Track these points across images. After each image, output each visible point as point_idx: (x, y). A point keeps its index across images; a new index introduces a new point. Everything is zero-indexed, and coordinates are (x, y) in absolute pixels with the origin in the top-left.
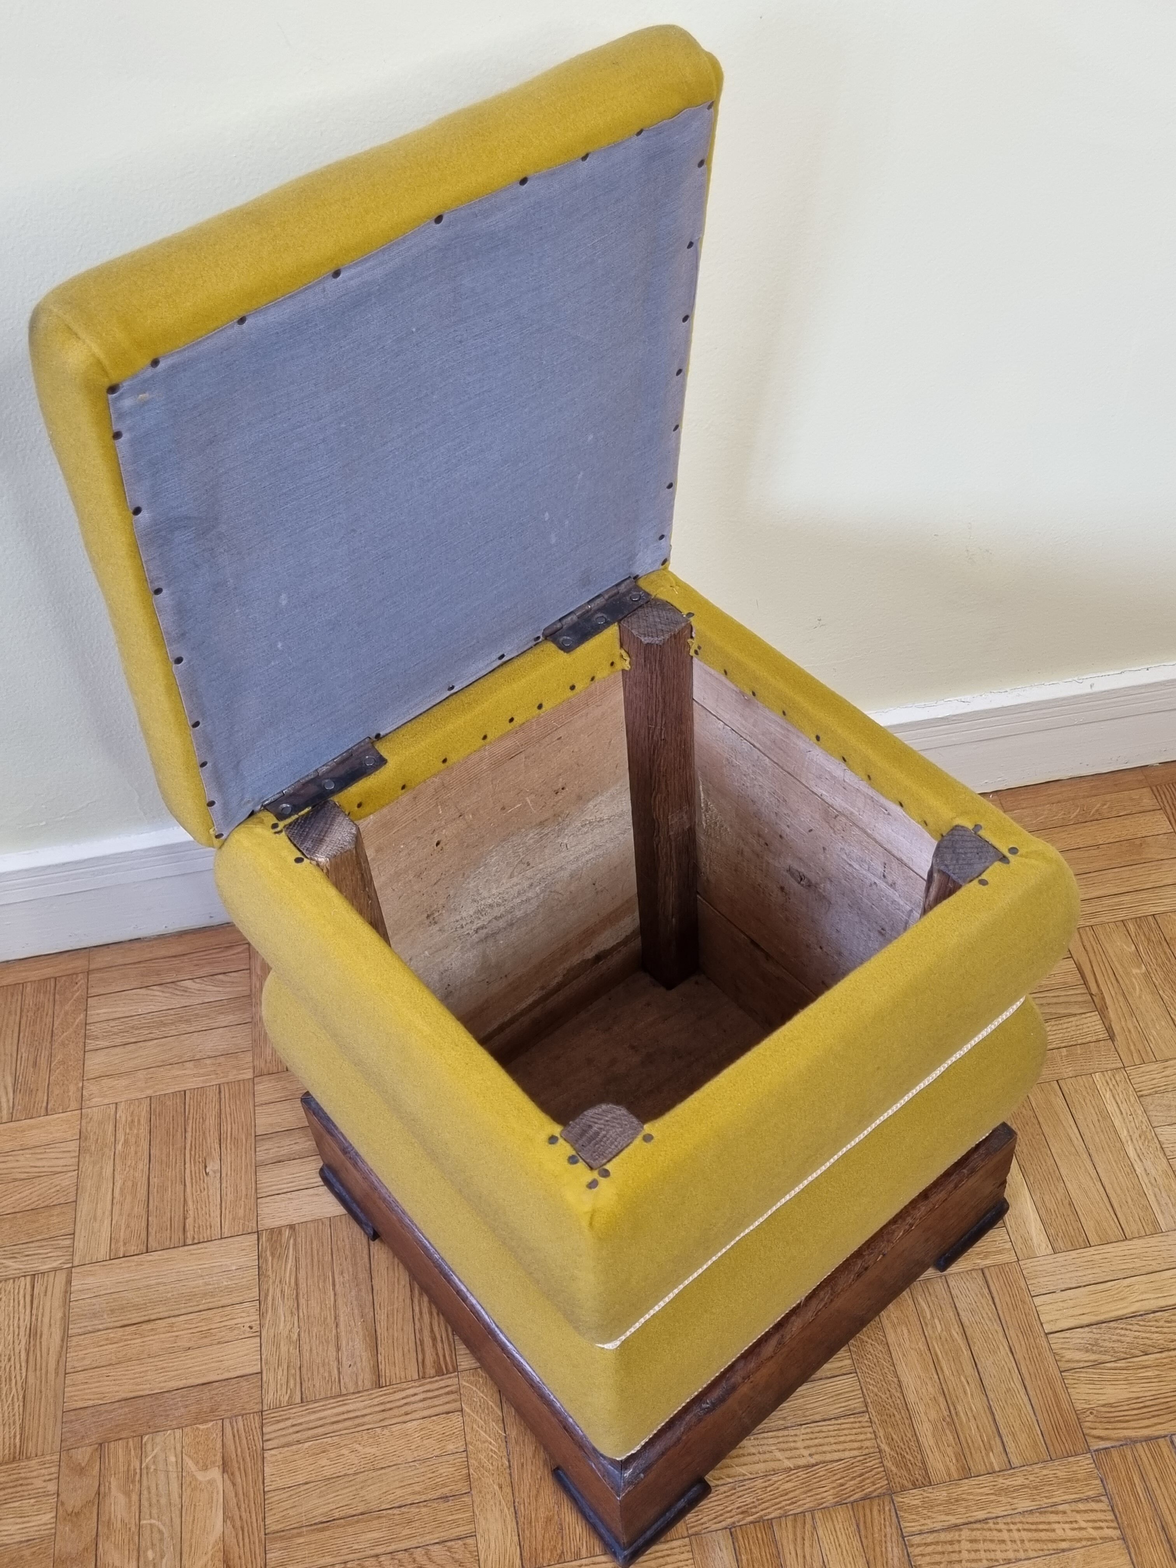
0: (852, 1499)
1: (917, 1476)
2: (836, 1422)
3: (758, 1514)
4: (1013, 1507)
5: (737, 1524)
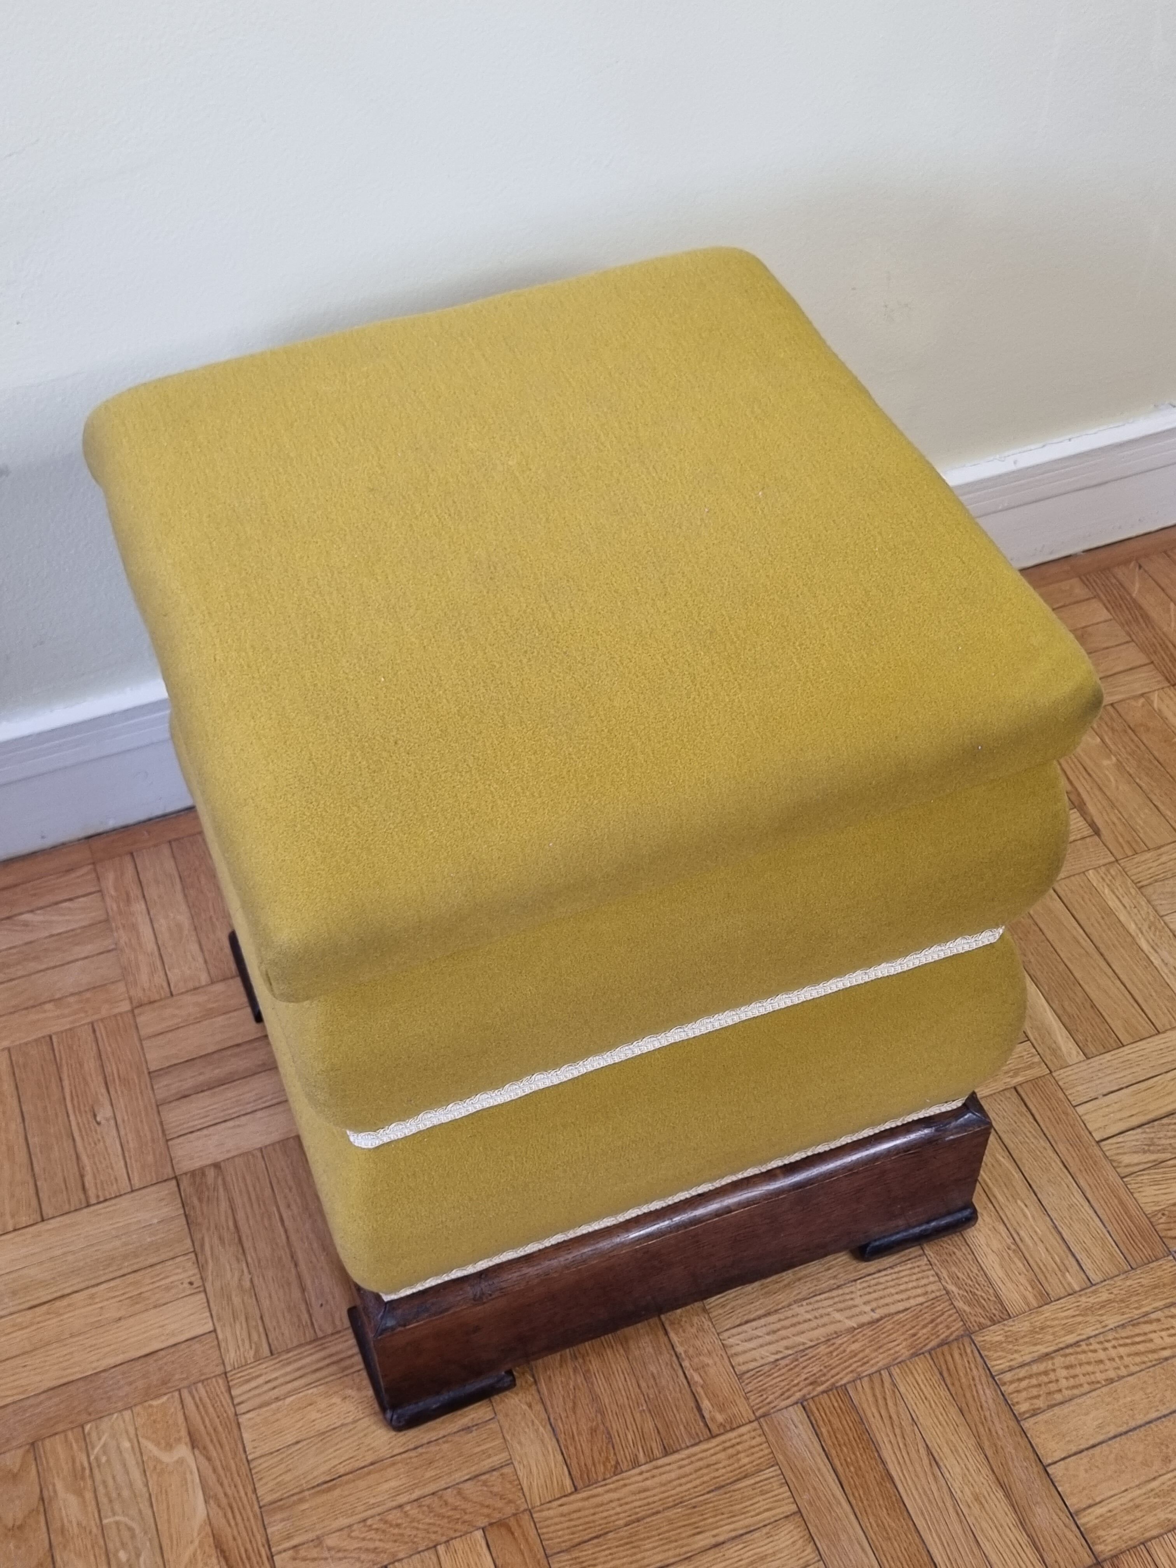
0: (928, 1347)
1: (994, 1311)
2: (892, 1271)
3: (829, 1382)
4: (1103, 1324)
5: (808, 1397)
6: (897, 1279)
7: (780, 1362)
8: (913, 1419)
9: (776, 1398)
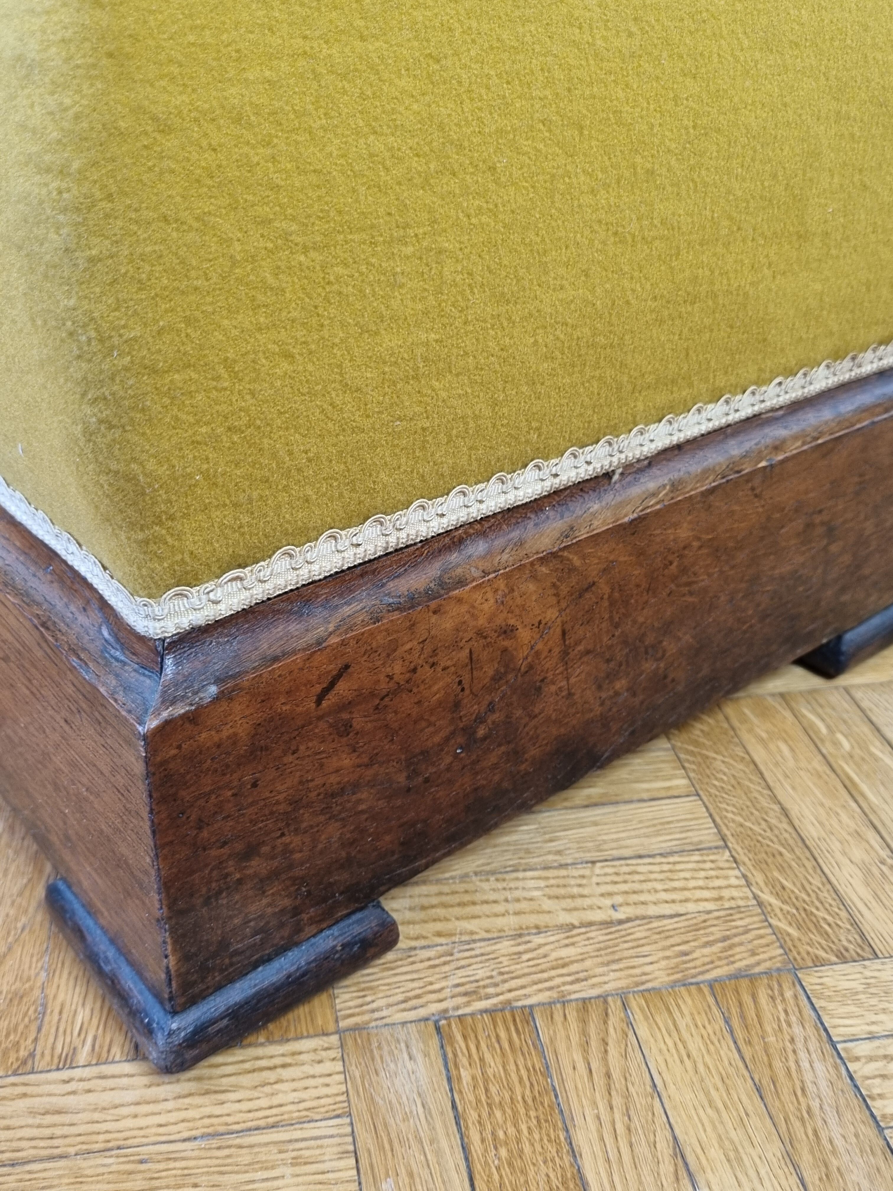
0: (708, 976)
1: (845, 943)
2: (664, 860)
3: (501, 998)
5: (451, 1013)
6: (671, 871)
7: (418, 952)
8: (655, 1086)
9: (389, 1006)
